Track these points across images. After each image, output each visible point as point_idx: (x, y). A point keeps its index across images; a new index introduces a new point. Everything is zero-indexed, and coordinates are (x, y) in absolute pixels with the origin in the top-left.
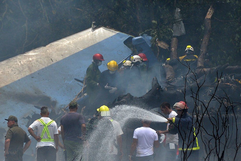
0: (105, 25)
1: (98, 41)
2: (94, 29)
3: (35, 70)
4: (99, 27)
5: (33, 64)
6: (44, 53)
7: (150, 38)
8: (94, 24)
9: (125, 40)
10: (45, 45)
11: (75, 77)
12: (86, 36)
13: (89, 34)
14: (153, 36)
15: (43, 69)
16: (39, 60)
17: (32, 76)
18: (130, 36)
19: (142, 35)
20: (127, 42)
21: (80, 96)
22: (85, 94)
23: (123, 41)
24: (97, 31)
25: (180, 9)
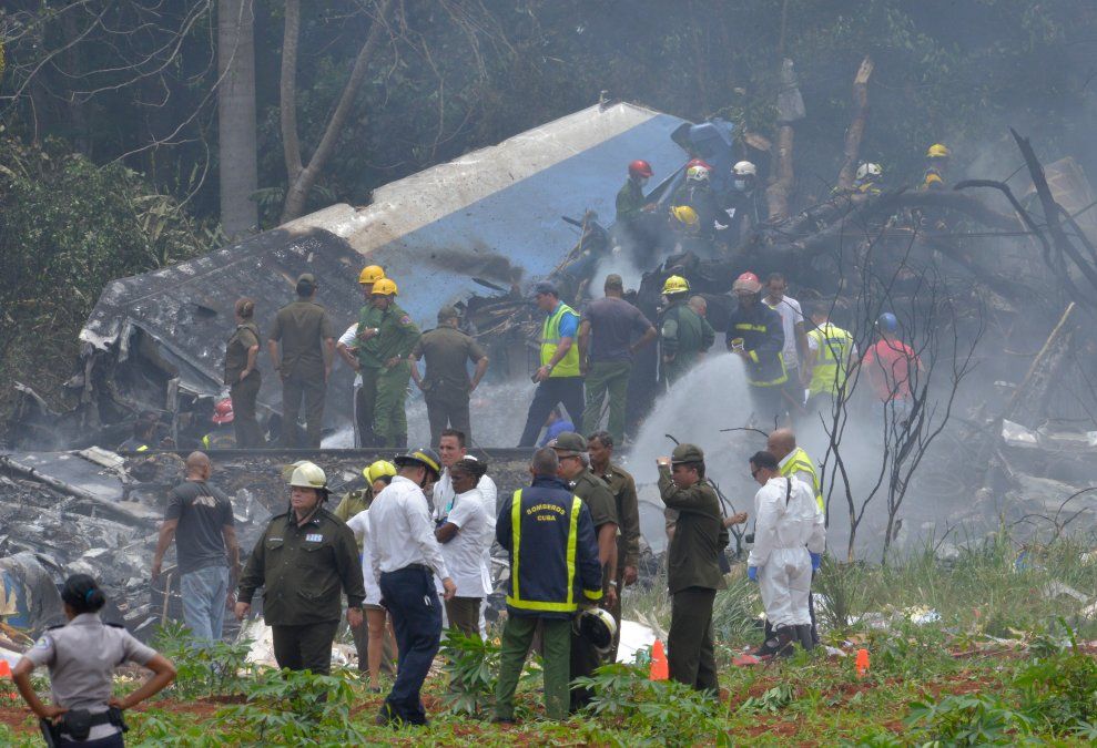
0: (629, 98)
1: (614, 133)
2: (605, 106)
3: (474, 198)
4: (617, 102)
5: (470, 186)
6: (493, 161)
7: (730, 126)
8: (605, 96)
9: (673, 131)
10: (495, 142)
11: (563, 214)
12: (587, 121)
13: (594, 118)
14: (736, 122)
15: (492, 196)
16: (484, 176)
17: (467, 212)
18: (684, 122)
19: (711, 120)
20: (680, 136)
21: (576, 257)
22: (587, 253)
23: (669, 134)
24: (612, 110)
25: (794, 61)
